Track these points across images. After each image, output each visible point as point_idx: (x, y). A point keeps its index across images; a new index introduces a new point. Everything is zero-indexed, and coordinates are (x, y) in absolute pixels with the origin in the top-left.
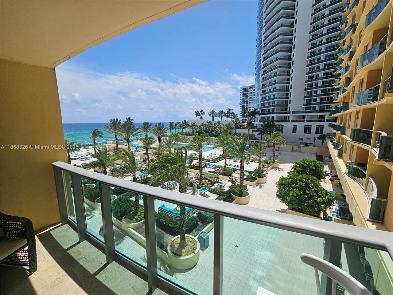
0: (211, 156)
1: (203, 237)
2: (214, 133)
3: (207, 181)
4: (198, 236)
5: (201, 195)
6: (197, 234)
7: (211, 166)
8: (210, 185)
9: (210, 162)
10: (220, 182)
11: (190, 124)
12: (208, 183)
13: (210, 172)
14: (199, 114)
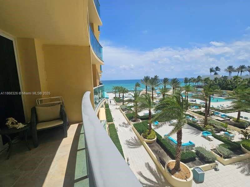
0: (223, 107)
1: (198, 172)
2: (230, 86)
3: (212, 127)
4: (192, 169)
5: (204, 137)
6: (193, 167)
7: (220, 115)
8: (215, 131)
9: (220, 111)
10: (228, 132)
11: (203, 79)
12: (213, 129)
13: (217, 120)
14: (214, 70)
